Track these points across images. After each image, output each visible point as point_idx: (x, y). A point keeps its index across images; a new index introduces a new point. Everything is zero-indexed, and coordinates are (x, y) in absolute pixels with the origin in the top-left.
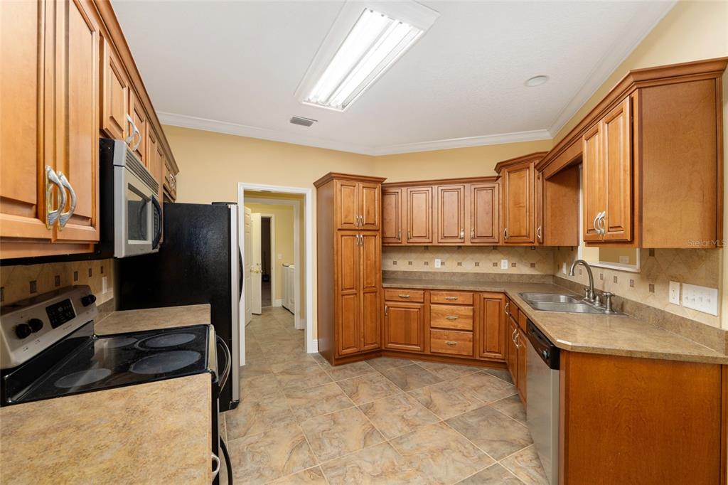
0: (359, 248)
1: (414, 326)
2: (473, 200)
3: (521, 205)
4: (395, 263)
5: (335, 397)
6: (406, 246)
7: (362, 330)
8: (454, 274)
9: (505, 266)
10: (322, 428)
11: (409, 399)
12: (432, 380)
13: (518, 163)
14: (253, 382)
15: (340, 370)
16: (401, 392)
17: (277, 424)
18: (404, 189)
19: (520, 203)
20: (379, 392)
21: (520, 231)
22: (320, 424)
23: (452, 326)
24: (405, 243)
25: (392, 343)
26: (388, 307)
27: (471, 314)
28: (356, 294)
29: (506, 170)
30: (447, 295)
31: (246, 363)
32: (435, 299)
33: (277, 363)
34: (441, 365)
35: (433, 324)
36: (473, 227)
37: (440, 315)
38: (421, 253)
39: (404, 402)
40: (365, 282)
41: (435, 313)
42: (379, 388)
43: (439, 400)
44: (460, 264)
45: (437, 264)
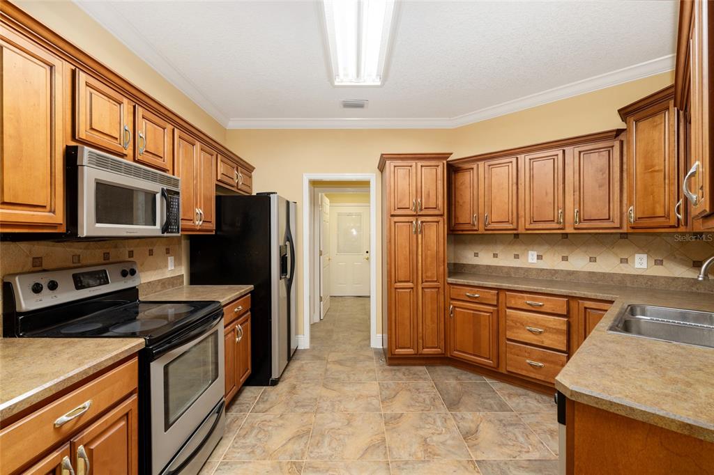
0: (417, 236)
1: (485, 334)
2: (577, 168)
3: (657, 168)
4: (476, 255)
5: (367, 397)
6: (483, 234)
7: (420, 330)
8: (556, 272)
9: (641, 264)
10: (334, 425)
11: (448, 421)
12: (495, 407)
13: (651, 104)
14: (305, 366)
15: (391, 370)
16: (444, 410)
17: (297, 409)
18: (481, 164)
19: (653, 166)
20: (417, 404)
21: (654, 209)
22: (334, 420)
23: (537, 340)
24: (481, 231)
25: (457, 351)
26: (454, 307)
27: (564, 327)
28: (412, 288)
29: (632, 119)
30: (528, 298)
31: (310, 346)
32: (512, 303)
33: (338, 352)
34: (521, 391)
35: (510, 335)
36: (577, 206)
37: (519, 324)
38: (510, 244)
39: (439, 423)
40: (424, 275)
41: (512, 321)
42: (420, 399)
43: (487, 432)
44: (565, 259)
45: (531, 259)
